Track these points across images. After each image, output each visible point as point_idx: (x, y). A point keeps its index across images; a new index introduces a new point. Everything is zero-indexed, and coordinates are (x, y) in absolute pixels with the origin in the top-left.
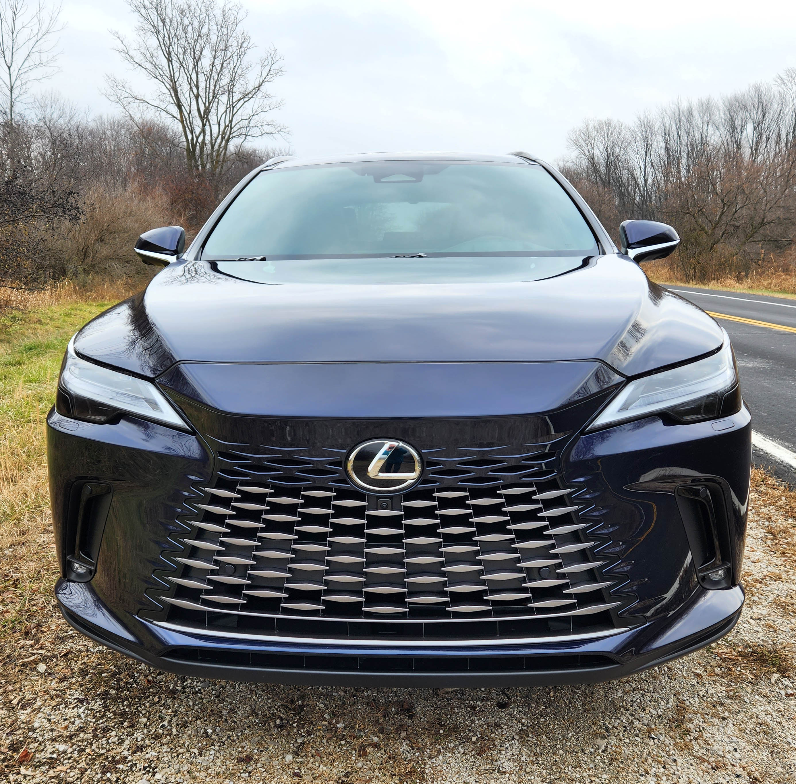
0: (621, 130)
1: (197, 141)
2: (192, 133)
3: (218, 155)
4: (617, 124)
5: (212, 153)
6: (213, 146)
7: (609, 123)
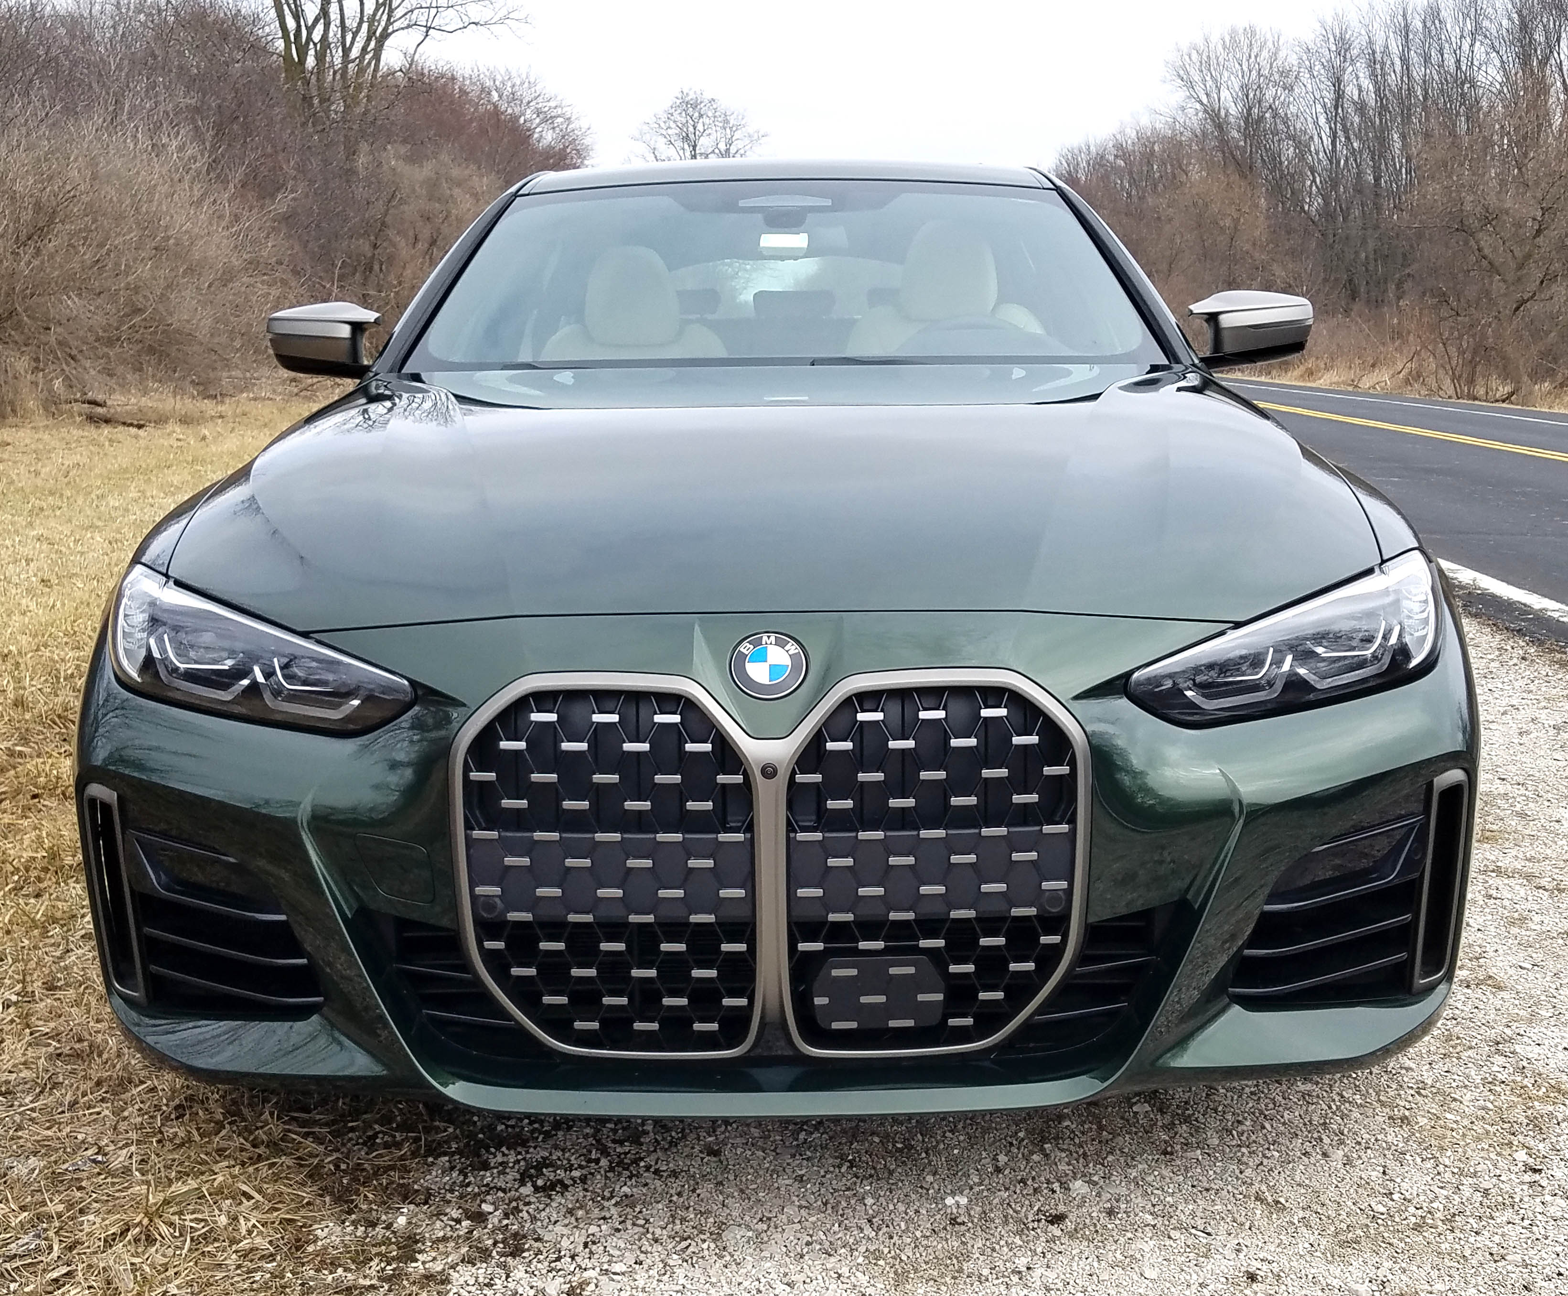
0: (1278, 49)
1: (309, 38)
2: (297, 17)
3: (361, 71)
4: (1269, 36)
5: (345, 68)
6: (346, 51)
7: (1253, 33)
